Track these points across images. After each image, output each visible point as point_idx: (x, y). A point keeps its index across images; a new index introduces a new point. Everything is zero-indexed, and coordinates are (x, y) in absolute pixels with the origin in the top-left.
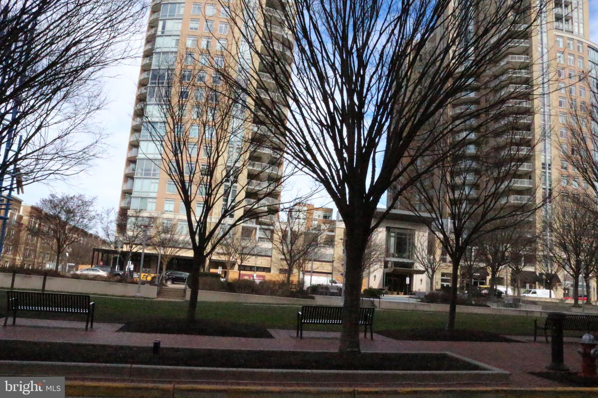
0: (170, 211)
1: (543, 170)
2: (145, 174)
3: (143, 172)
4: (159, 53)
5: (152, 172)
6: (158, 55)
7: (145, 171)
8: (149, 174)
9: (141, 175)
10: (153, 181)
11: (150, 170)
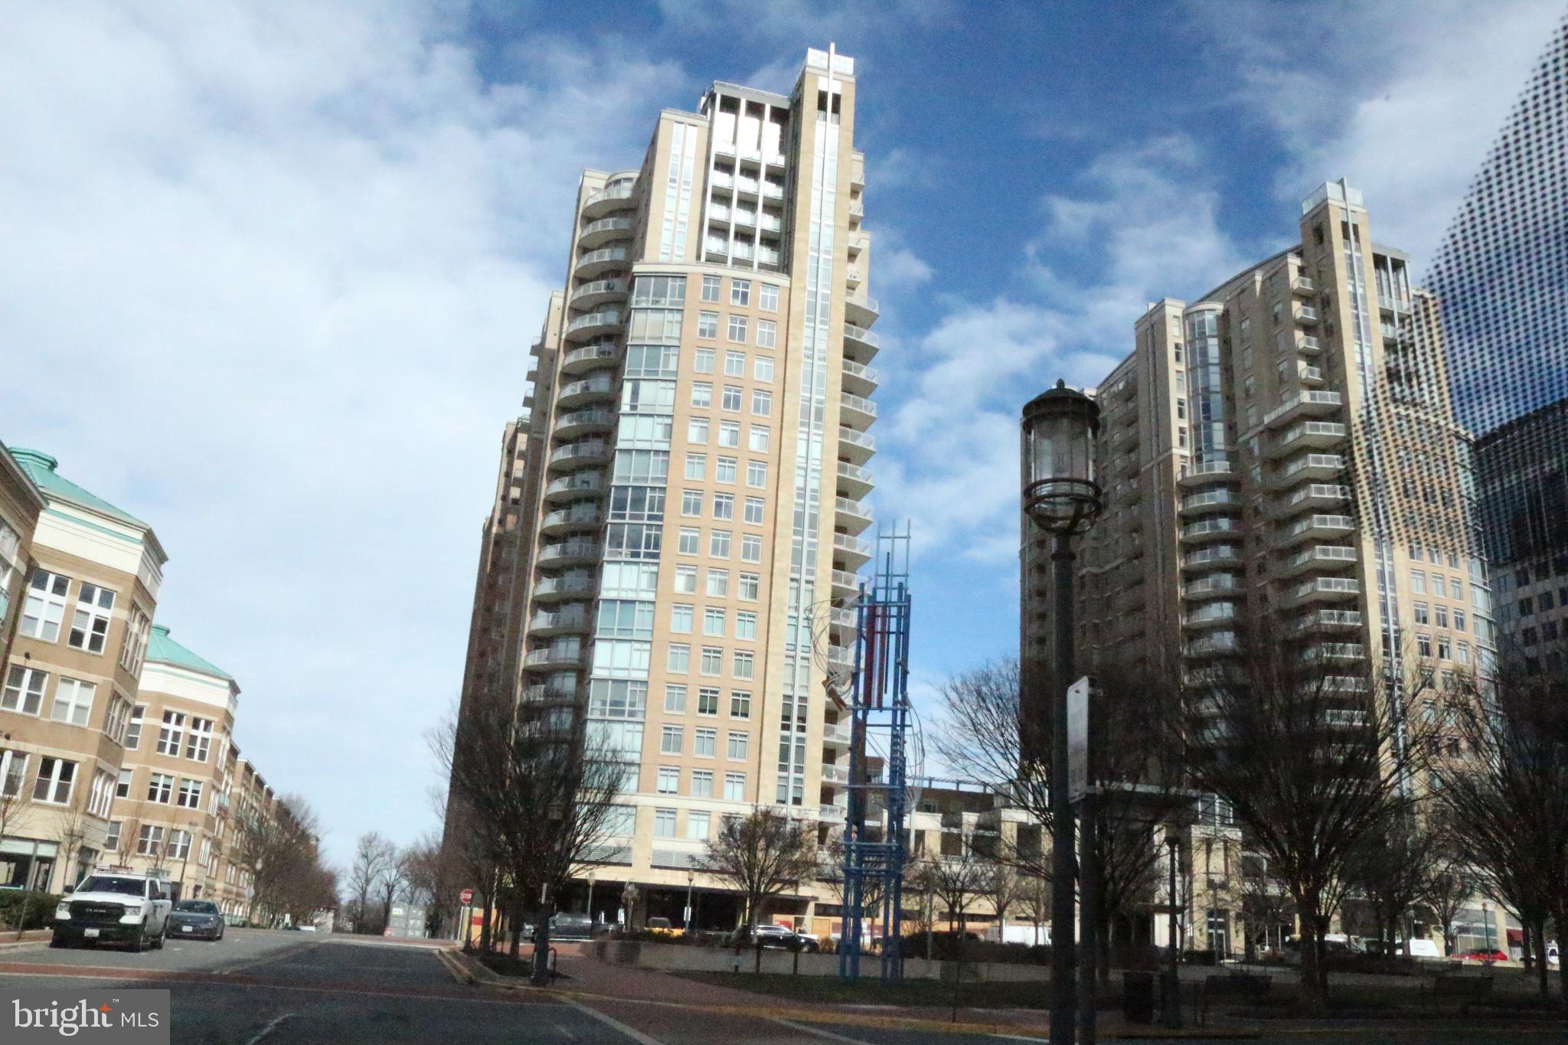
0: (671, 792)
1: (1386, 658)
2: (612, 712)
3: (608, 707)
4: (629, 451)
5: (627, 708)
6: (626, 457)
7: (611, 705)
8: (622, 713)
9: (603, 713)
10: (630, 727)
11: (622, 704)
